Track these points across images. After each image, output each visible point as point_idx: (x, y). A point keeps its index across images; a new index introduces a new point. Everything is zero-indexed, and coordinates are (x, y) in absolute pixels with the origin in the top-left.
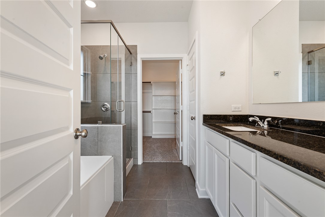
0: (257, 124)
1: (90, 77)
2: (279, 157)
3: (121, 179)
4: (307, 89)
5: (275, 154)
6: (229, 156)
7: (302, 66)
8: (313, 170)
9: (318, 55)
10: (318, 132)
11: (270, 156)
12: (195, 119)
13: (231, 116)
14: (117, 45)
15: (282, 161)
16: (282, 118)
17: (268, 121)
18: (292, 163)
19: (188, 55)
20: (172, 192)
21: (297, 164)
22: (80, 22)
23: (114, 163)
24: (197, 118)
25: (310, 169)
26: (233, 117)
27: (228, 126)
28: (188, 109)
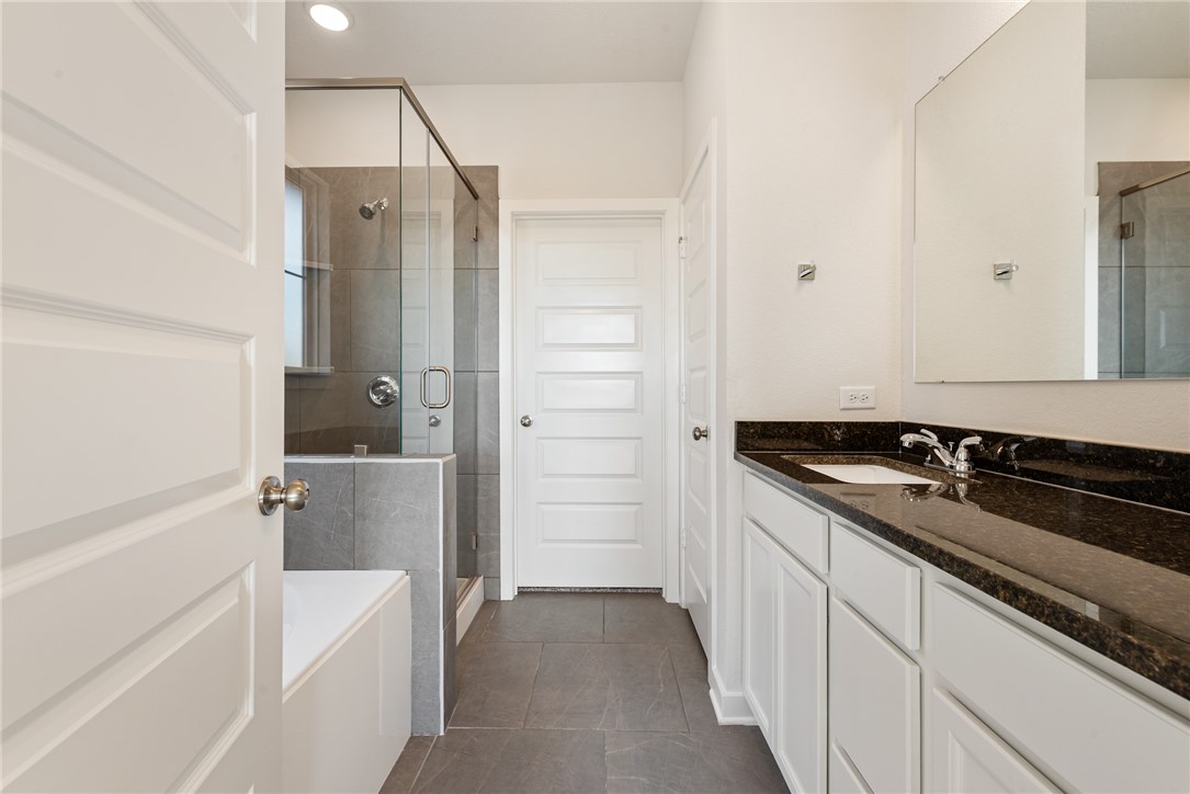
0: (929, 458)
1: (326, 282)
2: (999, 588)
3: (438, 655)
4: (1117, 325)
5: (986, 575)
6: (828, 575)
7: (1100, 244)
8: (1118, 641)
9: (1154, 202)
10: (1148, 492)
12: (706, 436)
13: (837, 425)
14: (424, 164)
15: (1010, 603)
16: (1020, 436)
17: (970, 448)
18: (1046, 612)
19: (684, 202)
20: (621, 702)
21: (1063, 616)
22: (284, 86)
23: (412, 596)
24: (713, 434)
25: (1109, 636)
26: (843, 429)
27: (827, 463)
28: (683, 398)
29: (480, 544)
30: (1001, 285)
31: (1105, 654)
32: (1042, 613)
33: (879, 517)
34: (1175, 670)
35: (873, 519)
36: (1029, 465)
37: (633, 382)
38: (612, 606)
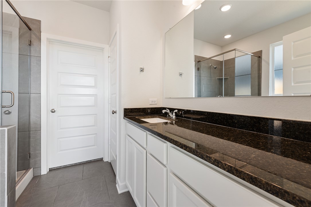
0: (168, 115)
2: (183, 147)
5: (181, 144)
7: (195, 71)
8: (206, 156)
11: (177, 146)
12: (116, 113)
13: (149, 108)
17: (175, 113)
20: (88, 198)
24: (118, 112)
25: (204, 155)
26: (150, 109)
27: (146, 118)
28: (110, 102)
29: (32, 156)
30: (180, 77)
31: (203, 159)
32: (192, 152)
33: (158, 132)
34: (215, 161)
35: (157, 132)
36: (186, 115)
37: (94, 97)
38: (86, 167)
